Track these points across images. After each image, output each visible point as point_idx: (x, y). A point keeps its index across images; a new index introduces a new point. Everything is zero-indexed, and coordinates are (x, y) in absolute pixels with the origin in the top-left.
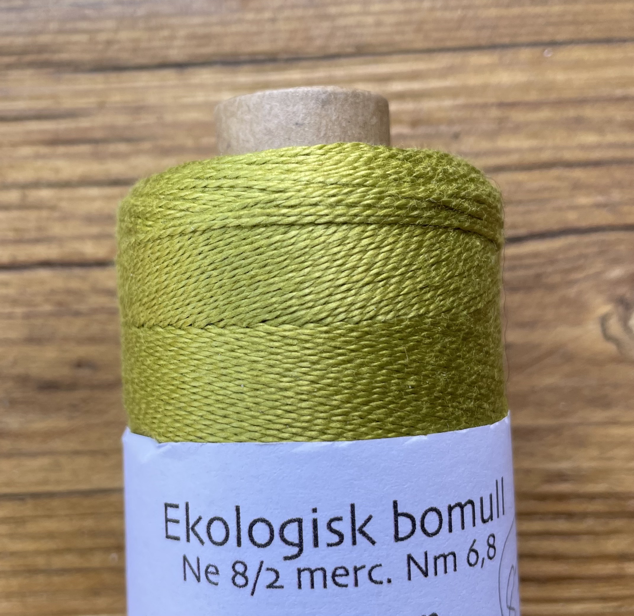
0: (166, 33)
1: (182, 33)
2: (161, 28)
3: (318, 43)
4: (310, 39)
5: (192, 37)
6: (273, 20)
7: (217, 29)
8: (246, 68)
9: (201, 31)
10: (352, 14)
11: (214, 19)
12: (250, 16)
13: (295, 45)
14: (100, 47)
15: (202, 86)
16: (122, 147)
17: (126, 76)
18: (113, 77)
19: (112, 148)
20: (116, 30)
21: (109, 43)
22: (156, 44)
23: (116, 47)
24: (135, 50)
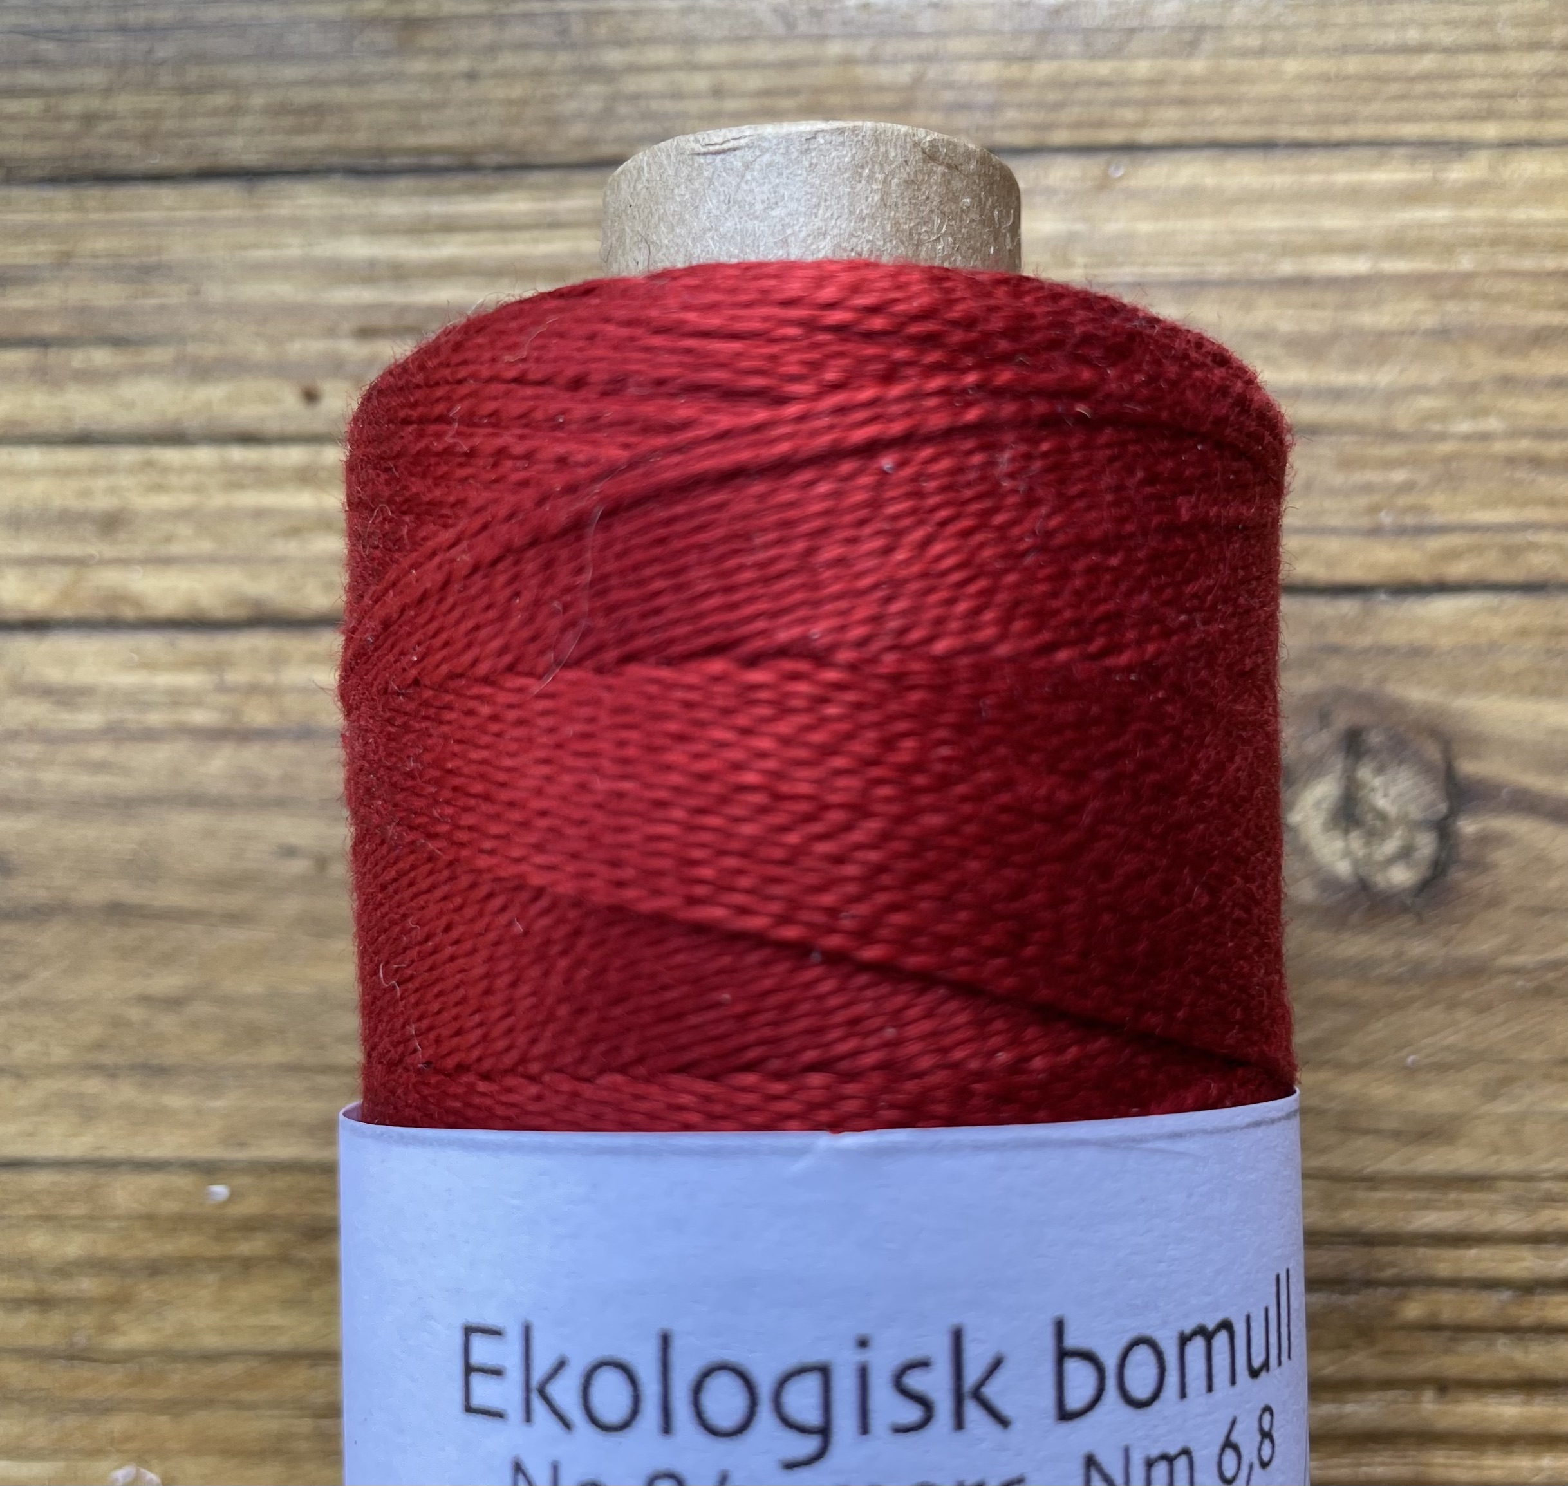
0: (221, 99)
1: (258, 100)
2: (211, 87)
3: (578, 130)
4: (554, 122)
5: (281, 110)
6: (472, 76)
7: (341, 94)
8: (403, 183)
9: (305, 96)
10: (658, 68)
11: (336, 70)
12: (419, 66)
13: (517, 134)
14: (69, 126)
15: (298, 223)
16: (101, 357)
17: (121, 193)
18: (94, 195)
19: (78, 358)
20: (107, 92)
21: (89, 119)
22: (201, 123)
23: (104, 128)
24: (146, 138)
